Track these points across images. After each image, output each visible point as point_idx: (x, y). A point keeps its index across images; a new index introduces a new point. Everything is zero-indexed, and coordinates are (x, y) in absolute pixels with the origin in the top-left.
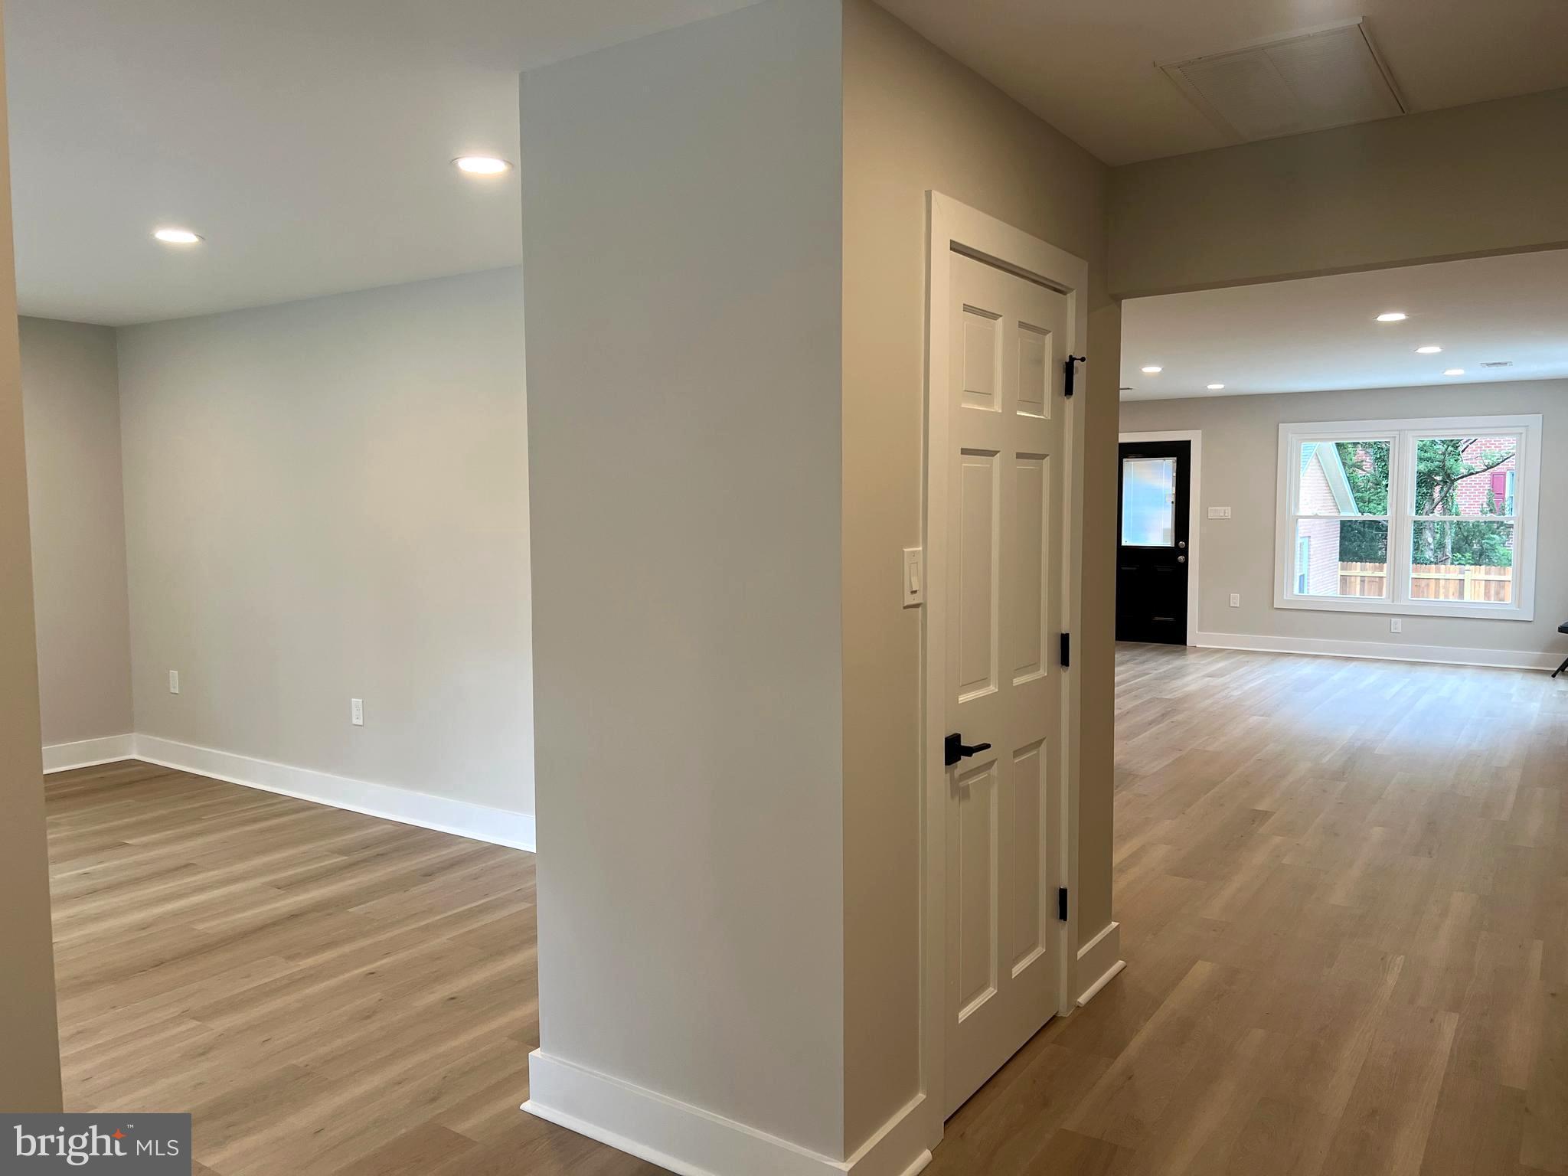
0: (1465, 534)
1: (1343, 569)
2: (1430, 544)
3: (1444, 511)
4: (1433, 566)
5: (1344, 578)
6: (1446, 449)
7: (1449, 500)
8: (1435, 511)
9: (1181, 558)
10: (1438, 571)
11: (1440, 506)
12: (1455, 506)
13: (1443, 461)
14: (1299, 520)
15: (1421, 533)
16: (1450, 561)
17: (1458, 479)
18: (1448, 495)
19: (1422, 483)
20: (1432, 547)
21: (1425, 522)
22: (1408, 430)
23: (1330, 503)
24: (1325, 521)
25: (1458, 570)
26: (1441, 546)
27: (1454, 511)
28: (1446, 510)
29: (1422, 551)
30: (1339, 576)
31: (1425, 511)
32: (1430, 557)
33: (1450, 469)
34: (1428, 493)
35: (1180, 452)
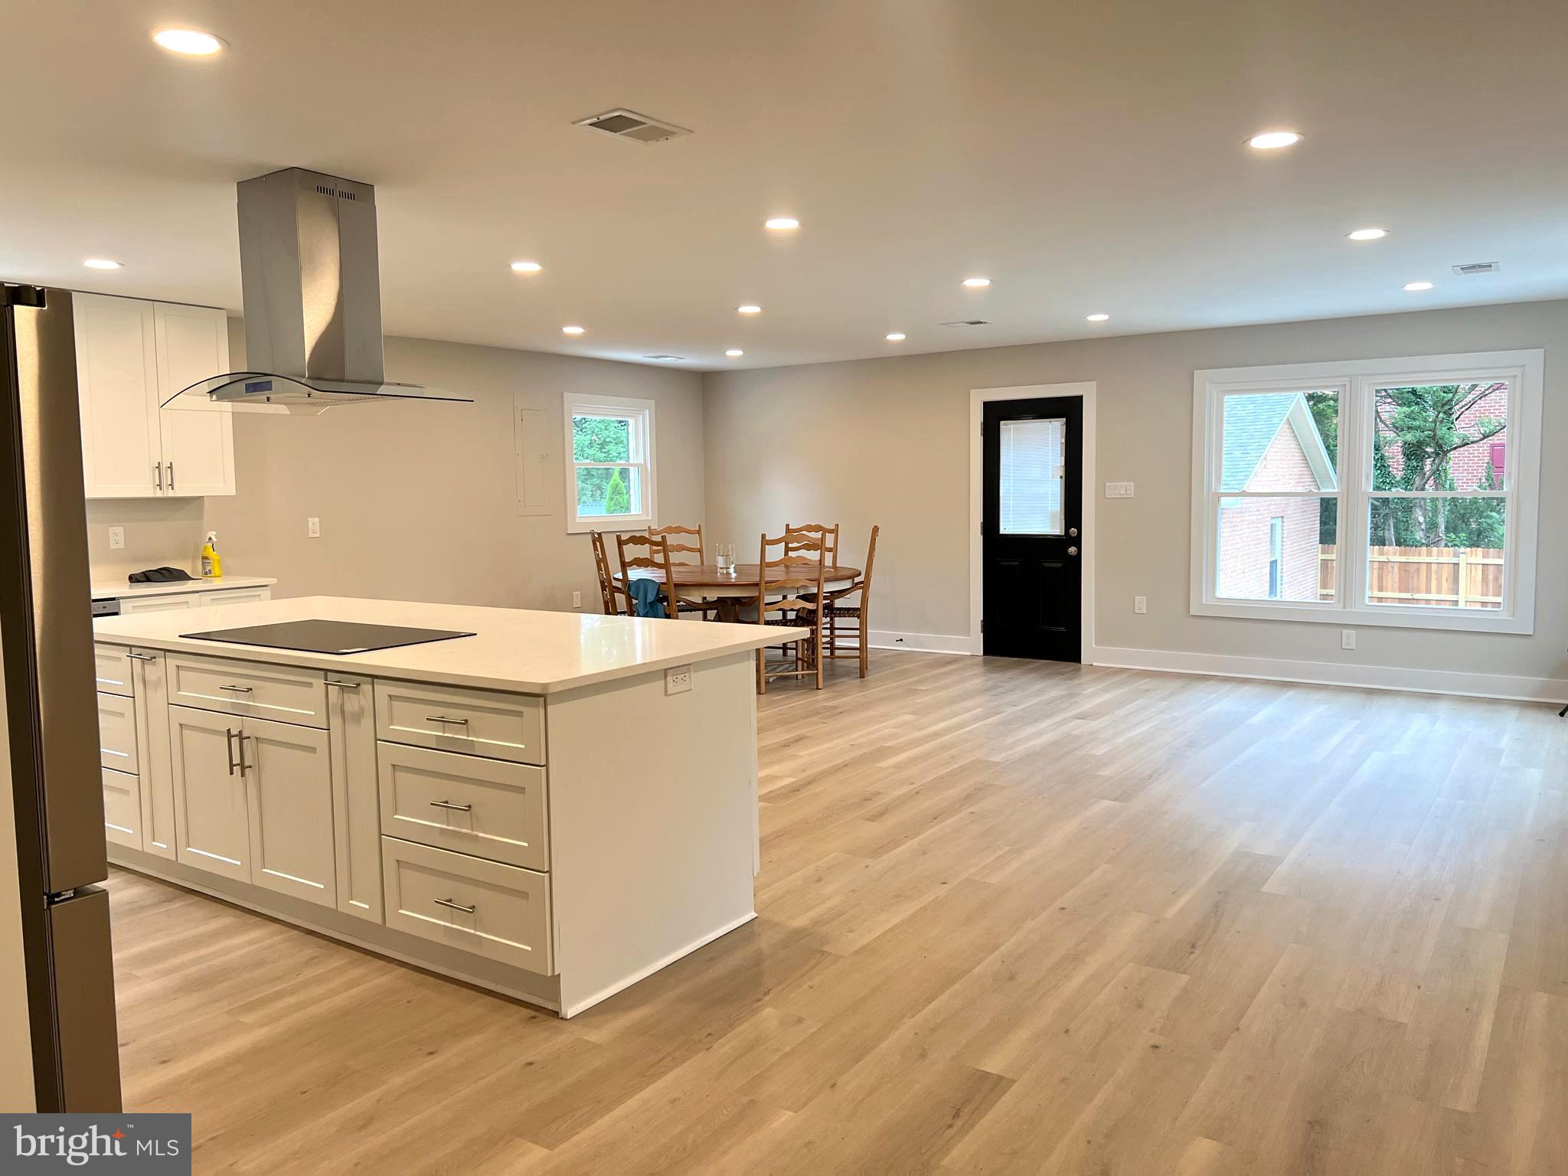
0: (1462, 512)
1: (1323, 552)
2: (1420, 524)
3: (1436, 487)
4: (1424, 548)
5: (1325, 563)
6: (1437, 417)
7: (1442, 474)
8: (1427, 486)
9: (1072, 550)
10: (1429, 554)
11: (1431, 482)
12: (1448, 482)
13: (1434, 430)
14: (1222, 498)
15: (1411, 511)
16: (1443, 543)
17: (1451, 450)
18: (1440, 469)
19: (1412, 455)
20: (1423, 527)
21: (1414, 499)
22: (1362, 375)
23: (1307, 479)
24: (1301, 498)
25: (1452, 554)
26: (1432, 526)
27: (1447, 486)
28: (1438, 486)
29: (1412, 532)
30: (1319, 561)
31: (1415, 486)
32: (1421, 538)
33: (1442, 438)
34: (1418, 466)
35: (1068, 410)
